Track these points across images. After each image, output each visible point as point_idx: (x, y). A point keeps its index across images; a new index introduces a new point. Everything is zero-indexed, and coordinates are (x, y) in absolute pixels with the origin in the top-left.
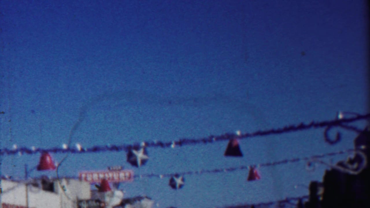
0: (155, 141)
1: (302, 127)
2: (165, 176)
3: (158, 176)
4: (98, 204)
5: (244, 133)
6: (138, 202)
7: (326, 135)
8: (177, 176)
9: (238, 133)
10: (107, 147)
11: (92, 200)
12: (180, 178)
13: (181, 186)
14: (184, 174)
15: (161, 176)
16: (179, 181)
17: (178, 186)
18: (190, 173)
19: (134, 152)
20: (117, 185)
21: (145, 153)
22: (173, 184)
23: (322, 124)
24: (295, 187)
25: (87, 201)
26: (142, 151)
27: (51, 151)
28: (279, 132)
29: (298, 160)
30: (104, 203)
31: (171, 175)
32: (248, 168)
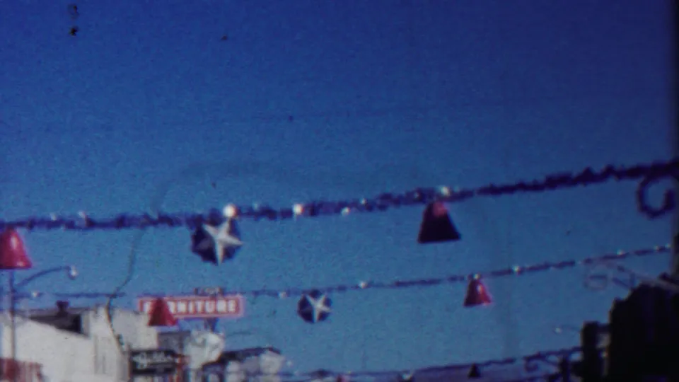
0: (256, 206)
1: (588, 177)
2: (289, 293)
3: (275, 294)
4: (170, 358)
5: (457, 189)
6: (254, 358)
7: (641, 195)
8: (315, 294)
9: (445, 191)
10: (146, 216)
11: (159, 351)
12: (322, 299)
13: (323, 316)
14: (330, 290)
15: (281, 295)
16: (318, 305)
17: (316, 315)
18: (342, 289)
19: (209, 229)
20: (212, 323)
21: (234, 231)
22: (306, 313)
23: (633, 173)
24: (558, 330)
25: (150, 353)
26: (225, 226)
27: (21, 224)
28: (536, 187)
29: (572, 263)
30: (182, 356)
31: (304, 292)
32: (466, 278)
